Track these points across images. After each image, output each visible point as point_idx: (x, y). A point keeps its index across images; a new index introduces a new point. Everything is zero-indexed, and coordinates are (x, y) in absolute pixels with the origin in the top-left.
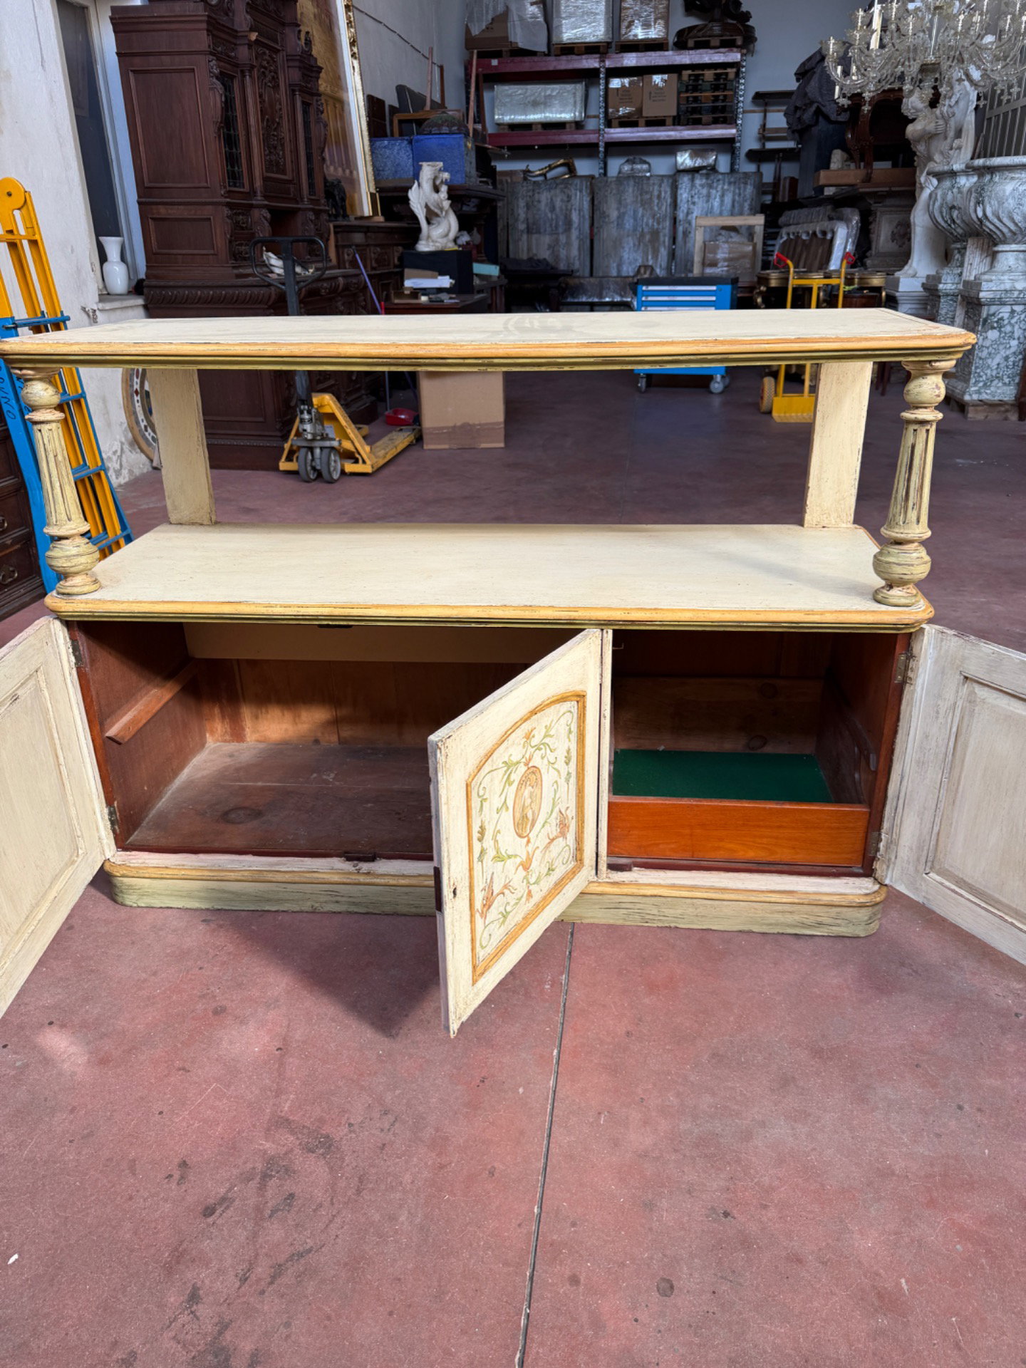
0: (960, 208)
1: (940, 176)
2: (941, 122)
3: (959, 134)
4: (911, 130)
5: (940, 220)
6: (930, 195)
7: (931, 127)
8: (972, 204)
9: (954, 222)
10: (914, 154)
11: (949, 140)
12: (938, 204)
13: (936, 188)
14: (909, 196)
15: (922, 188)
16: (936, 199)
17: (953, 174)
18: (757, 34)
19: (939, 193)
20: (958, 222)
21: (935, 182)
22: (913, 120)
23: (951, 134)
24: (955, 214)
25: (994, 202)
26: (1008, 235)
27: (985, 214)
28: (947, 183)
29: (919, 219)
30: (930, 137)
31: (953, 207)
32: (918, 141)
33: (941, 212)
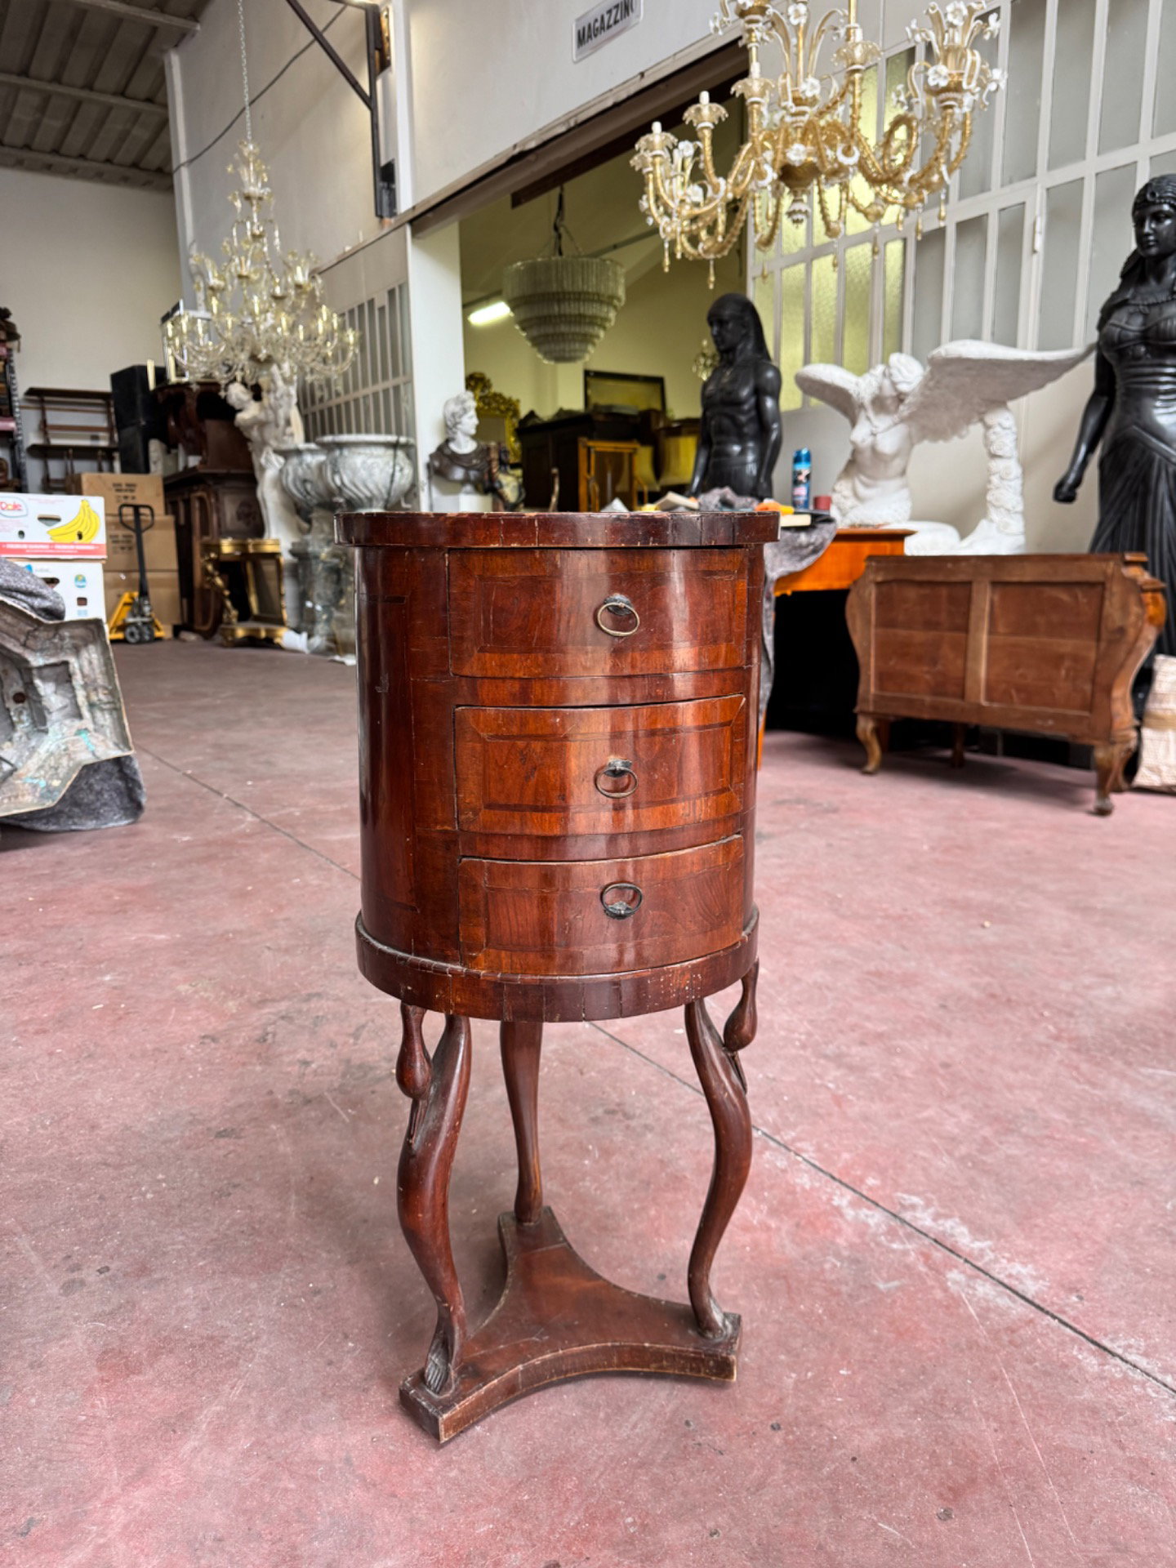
0: (311, 482)
1: (286, 454)
2: (270, 412)
3: (288, 423)
4: (241, 417)
5: (295, 491)
6: (281, 471)
7: (262, 416)
8: (329, 474)
9: (308, 493)
10: (248, 440)
11: (281, 428)
12: (290, 478)
13: (285, 464)
14: (249, 480)
15: (263, 469)
16: (287, 474)
17: (298, 452)
18: (19, 331)
19: (290, 469)
20: (313, 493)
21: (282, 460)
22: (240, 411)
23: (282, 422)
24: (309, 486)
25: (349, 472)
26: (365, 501)
27: (343, 483)
28: (294, 460)
29: (269, 495)
30: (262, 425)
31: (305, 481)
32: (250, 427)
33: (295, 486)
